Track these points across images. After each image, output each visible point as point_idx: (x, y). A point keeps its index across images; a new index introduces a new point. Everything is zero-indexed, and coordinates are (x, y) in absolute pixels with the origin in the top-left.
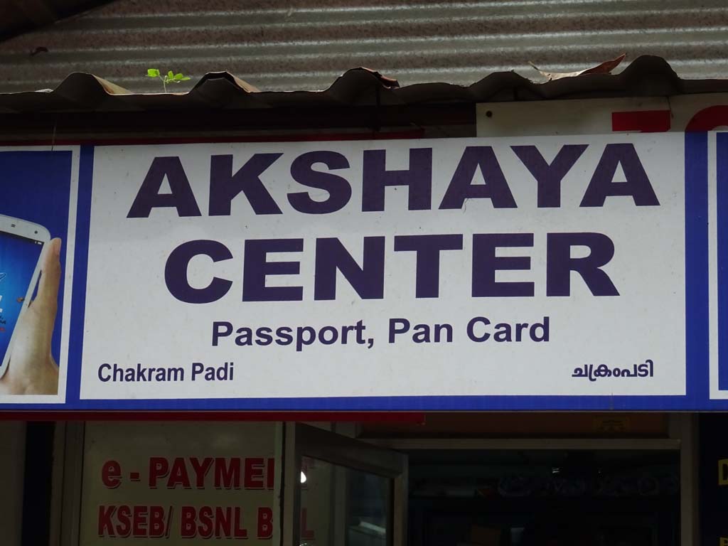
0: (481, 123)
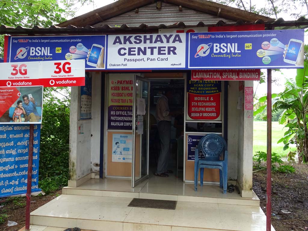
0: (159, 32)
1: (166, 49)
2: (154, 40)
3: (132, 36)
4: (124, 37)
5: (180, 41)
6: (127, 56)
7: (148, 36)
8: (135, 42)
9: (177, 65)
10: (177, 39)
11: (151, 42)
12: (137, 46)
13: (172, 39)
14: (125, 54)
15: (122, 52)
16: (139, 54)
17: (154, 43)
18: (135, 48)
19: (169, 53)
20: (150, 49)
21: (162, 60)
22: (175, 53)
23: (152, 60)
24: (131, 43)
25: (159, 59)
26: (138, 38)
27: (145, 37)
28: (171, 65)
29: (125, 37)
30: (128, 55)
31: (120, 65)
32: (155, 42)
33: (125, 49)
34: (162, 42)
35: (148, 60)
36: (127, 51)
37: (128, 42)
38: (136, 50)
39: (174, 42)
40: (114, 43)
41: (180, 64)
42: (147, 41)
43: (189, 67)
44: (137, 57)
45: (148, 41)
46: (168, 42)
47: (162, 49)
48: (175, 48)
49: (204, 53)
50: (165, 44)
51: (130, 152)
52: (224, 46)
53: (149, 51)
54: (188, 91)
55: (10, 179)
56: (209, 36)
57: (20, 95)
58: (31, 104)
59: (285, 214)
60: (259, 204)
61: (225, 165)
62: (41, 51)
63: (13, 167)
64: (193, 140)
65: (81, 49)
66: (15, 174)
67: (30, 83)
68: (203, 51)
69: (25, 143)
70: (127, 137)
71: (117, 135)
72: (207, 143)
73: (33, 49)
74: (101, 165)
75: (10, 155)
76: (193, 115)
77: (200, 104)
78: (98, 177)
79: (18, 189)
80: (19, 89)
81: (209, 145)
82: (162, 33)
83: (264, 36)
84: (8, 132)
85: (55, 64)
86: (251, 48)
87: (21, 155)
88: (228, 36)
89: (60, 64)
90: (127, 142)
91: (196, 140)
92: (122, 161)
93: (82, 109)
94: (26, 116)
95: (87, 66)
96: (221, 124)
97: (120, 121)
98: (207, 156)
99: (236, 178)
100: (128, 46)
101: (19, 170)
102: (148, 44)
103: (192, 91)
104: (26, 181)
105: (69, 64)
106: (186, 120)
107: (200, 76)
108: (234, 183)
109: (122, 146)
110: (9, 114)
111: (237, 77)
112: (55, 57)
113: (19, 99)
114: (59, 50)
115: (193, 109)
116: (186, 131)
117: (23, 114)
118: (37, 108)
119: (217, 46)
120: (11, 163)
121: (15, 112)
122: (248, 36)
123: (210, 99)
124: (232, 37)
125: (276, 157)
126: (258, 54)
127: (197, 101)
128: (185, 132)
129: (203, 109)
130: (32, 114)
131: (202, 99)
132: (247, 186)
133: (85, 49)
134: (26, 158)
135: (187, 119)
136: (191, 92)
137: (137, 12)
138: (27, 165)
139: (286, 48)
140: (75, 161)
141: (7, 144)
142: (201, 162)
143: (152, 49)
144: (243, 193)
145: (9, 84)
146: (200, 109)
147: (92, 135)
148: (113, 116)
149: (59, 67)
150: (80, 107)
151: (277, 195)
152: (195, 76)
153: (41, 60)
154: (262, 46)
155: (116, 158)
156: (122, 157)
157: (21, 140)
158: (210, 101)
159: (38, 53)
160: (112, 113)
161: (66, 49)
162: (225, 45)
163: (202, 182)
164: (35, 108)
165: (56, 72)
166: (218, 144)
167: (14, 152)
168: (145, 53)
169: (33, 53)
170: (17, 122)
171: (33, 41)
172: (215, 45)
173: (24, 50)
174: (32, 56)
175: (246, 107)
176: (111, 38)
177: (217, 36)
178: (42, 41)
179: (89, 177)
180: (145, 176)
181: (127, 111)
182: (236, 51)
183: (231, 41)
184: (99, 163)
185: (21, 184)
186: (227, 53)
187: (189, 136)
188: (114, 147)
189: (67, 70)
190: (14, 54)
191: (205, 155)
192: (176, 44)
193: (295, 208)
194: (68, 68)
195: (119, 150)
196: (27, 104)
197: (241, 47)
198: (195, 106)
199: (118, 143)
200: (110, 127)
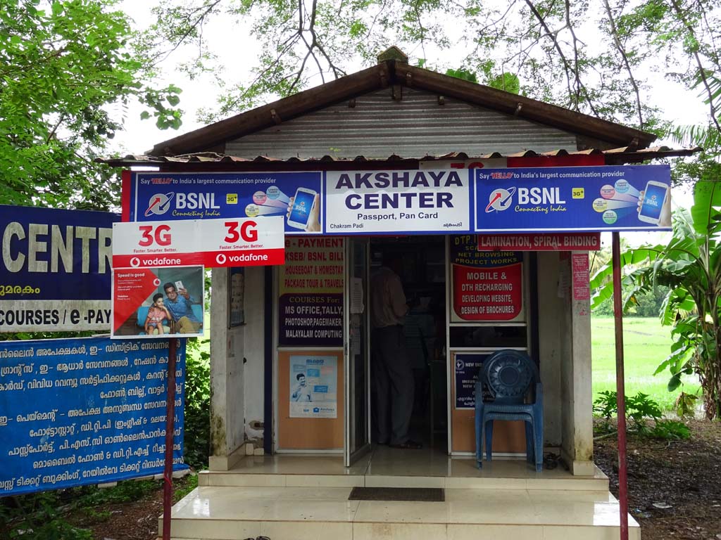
0: (421, 167)
1: (435, 198)
2: (411, 181)
3: (370, 174)
4: (356, 174)
5: (459, 184)
6: (362, 210)
7: (401, 174)
8: (378, 185)
9: (454, 225)
10: (453, 179)
11: (406, 185)
12: (381, 192)
13: (443, 180)
14: (359, 206)
15: (354, 202)
16: (384, 206)
17: (412, 186)
18: (377, 195)
19: (439, 205)
20: (405, 198)
21: (427, 216)
22: (450, 205)
23: (408, 217)
24: (369, 186)
25: (421, 215)
26: (382, 177)
27: (395, 175)
28: (445, 225)
29: (358, 176)
30: (365, 208)
31: (349, 226)
32: (414, 185)
33: (358, 197)
34: (426, 184)
35: (401, 216)
36: (362, 201)
37: (363, 185)
38: (380, 199)
39: (447, 184)
40: (339, 187)
41: (460, 225)
42: (399, 182)
43: (476, 230)
44: (381, 211)
45: (401, 184)
46: (437, 184)
47: (426, 197)
48: (450, 196)
49: (502, 204)
50: (432, 189)
51: (332, 395)
52: (536, 192)
53: (402, 201)
54: (452, 260)
55: (135, 445)
56: (510, 175)
57: (158, 283)
58: (181, 300)
59: (660, 509)
60: (607, 487)
61: (536, 411)
62: (197, 200)
63: (139, 422)
64: (467, 365)
65: (275, 197)
66: (143, 435)
67: (178, 261)
68: (499, 200)
69: (160, 375)
70: (322, 361)
71: (299, 359)
72: (498, 369)
73: (181, 197)
74: (267, 425)
75: (133, 399)
76: (464, 310)
77: (478, 287)
78: (261, 451)
79: (147, 465)
80: (156, 273)
81: (502, 373)
82: (426, 168)
83: (604, 175)
84: (132, 355)
85: (227, 224)
86: (582, 196)
87: (153, 398)
88: (543, 176)
89: (235, 224)
90: (321, 372)
91: (472, 365)
92: (311, 414)
93: (234, 304)
94: (172, 323)
95: (287, 228)
96: (524, 328)
97: (306, 328)
98: (499, 396)
99: (559, 442)
100: (363, 191)
101: (149, 427)
102: (401, 189)
103: (462, 260)
104: (162, 450)
105: (253, 224)
106: (451, 322)
107: (494, 244)
108: (557, 452)
109: (311, 382)
110: (136, 320)
111: (560, 245)
112: (226, 211)
113: (156, 292)
114: (232, 199)
115: (465, 299)
116: (451, 346)
117: (165, 318)
118: (193, 306)
119: (523, 192)
120: (137, 415)
121: (150, 315)
122: (577, 176)
123: (499, 275)
124: (549, 176)
125: (647, 403)
126: (594, 206)
127: (474, 282)
128: (449, 349)
129: (486, 299)
130: (184, 320)
131: (482, 276)
132: (583, 452)
133: (282, 197)
134: (163, 403)
135: (452, 320)
136: (459, 262)
137: (352, 106)
138: (162, 419)
139: (642, 196)
140: (223, 415)
141: (130, 378)
142: (488, 408)
143: (409, 197)
144: (577, 467)
145: (135, 262)
146: (480, 297)
147: (245, 361)
148: (290, 316)
149: (235, 230)
150: (230, 300)
151: (646, 479)
152: (485, 243)
153: (198, 217)
154: (602, 192)
155: (299, 409)
156: (311, 406)
157: (153, 368)
158: (499, 281)
159: (192, 205)
160: (288, 310)
161: (246, 196)
162: (539, 191)
163: (489, 453)
164: (189, 308)
165: (227, 240)
166: (520, 370)
167: (140, 393)
168: (395, 204)
169: (181, 204)
170: (153, 335)
171: (182, 181)
172: (520, 190)
173: (163, 198)
174: (179, 211)
175: (576, 294)
176: (333, 177)
177: (523, 176)
178: (200, 182)
179: (241, 452)
180: (364, 447)
181: (320, 305)
182: (558, 202)
183: (549, 184)
184: (262, 421)
185: (153, 456)
186: (541, 205)
187: (459, 357)
188: (294, 386)
189: (251, 236)
190: (144, 205)
191: (495, 394)
192: (452, 189)
193: (681, 500)
194: (251, 232)
195: (304, 392)
196: (173, 301)
197: (565, 194)
198: (468, 293)
199: (302, 375)
200: (284, 341)
